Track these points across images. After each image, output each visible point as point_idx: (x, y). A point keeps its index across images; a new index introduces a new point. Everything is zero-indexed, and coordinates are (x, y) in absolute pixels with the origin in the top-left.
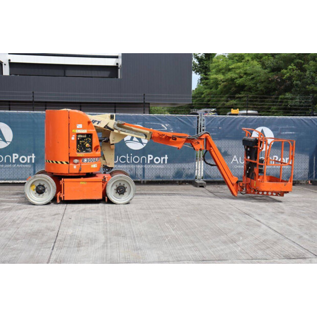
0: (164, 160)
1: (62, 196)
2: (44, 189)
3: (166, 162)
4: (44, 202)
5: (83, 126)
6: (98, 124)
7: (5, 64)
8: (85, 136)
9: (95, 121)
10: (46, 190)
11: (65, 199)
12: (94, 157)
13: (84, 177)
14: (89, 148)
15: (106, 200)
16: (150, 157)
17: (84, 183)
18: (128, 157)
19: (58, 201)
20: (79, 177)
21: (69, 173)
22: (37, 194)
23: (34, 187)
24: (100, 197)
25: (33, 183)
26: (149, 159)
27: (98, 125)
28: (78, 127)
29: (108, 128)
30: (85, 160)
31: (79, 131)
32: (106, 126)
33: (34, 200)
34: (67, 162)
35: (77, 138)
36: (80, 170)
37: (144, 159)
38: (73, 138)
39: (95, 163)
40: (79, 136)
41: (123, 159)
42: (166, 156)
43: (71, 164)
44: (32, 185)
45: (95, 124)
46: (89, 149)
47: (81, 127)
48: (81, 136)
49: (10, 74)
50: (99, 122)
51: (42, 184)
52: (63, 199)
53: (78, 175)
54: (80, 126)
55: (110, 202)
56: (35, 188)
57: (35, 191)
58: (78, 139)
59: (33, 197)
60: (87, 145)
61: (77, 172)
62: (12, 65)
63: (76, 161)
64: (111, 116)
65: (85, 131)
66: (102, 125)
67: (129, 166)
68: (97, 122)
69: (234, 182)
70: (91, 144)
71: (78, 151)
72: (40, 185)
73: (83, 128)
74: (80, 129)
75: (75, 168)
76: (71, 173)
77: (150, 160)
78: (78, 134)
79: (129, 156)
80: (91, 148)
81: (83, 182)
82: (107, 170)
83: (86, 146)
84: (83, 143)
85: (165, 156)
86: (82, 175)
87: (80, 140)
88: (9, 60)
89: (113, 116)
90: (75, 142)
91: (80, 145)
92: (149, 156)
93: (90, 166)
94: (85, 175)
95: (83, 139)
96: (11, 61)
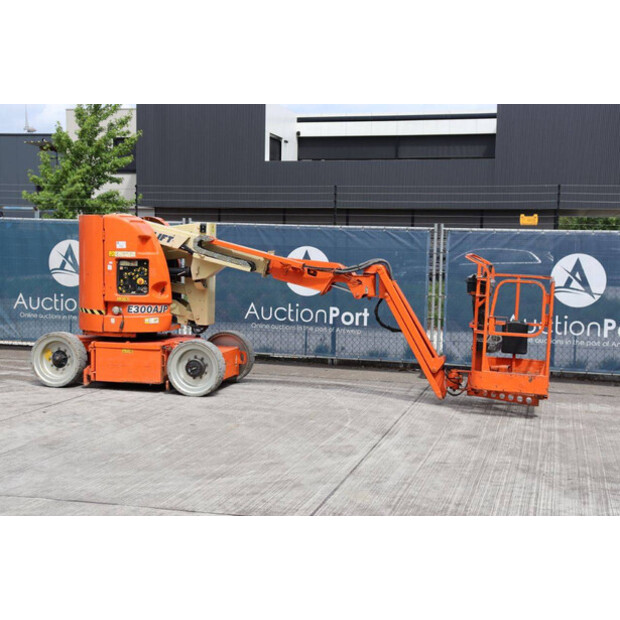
0: (361, 318)
1: (91, 374)
2: (65, 360)
3: (365, 324)
4: (62, 383)
5: (127, 245)
6: (168, 241)
7: (286, 142)
8: (136, 265)
9: (164, 236)
10: (69, 361)
11: (97, 380)
12: (154, 304)
13: (132, 340)
14: (143, 286)
15: (167, 386)
16: (334, 312)
17: (128, 351)
18: (290, 310)
19: (86, 383)
20: (122, 340)
21: (104, 332)
22: (55, 367)
23: (50, 354)
24: (157, 380)
25: (48, 345)
26: (332, 315)
27: (168, 245)
28: (118, 246)
29: (187, 249)
30: (134, 309)
31: (121, 255)
32: (184, 246)
33: (47, 378)
34: (100, 312)
35: (118, 266)
36: (122, 327)
37: (321, 315)
38: (110, 268)
39: (154, 316)
40: (123, 264)
41: (282, 314)
42: (366, 310)
43: (109, 316)
44: (45, 350)
45: (164, 242)
46: (145, 288)
47: (124, 246)
48: (127, 264)
49: (299, 159)
50: (171, 238)
51: (62, 349)
52: (92, 379)
53: (120, 336)
54: (122, 244)
55: (173, 391)
56: (51, 356)
57: (51, 362)
58: (121, 268)
59: (46, 371)
60: (141, 281)
61: (117, 330)
62: (303, 141)
63: (116, 309)
64: (201, 226)
65: (132, 255)
66: (176, 244)
67: (293, 327)
68: (167, 239)
69: (436, 368)
70: (146, 278)
71: (120, 292)
72: (59, 352)
73: (128, 249)
74: (123, 250)
75: (112, 323)
76: (107, 332)
77: (334, 318)
78: (119, 260)
79: (293, 307)
80: (147, 286)
81: (127, 349)
82: (198, 330)
83: (138, 282)
84: (131, 277)
85: (363, 312)
86: (126, 336)
87: (124, 271)
88: (298, 133)
89: (205, 227)
90: (114, 275)
91: (125, 280)
92: (332, 309)
93: (143, 319)
94: (134, 336)
95: (131, 269)
96: (302, 135)
